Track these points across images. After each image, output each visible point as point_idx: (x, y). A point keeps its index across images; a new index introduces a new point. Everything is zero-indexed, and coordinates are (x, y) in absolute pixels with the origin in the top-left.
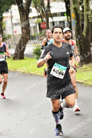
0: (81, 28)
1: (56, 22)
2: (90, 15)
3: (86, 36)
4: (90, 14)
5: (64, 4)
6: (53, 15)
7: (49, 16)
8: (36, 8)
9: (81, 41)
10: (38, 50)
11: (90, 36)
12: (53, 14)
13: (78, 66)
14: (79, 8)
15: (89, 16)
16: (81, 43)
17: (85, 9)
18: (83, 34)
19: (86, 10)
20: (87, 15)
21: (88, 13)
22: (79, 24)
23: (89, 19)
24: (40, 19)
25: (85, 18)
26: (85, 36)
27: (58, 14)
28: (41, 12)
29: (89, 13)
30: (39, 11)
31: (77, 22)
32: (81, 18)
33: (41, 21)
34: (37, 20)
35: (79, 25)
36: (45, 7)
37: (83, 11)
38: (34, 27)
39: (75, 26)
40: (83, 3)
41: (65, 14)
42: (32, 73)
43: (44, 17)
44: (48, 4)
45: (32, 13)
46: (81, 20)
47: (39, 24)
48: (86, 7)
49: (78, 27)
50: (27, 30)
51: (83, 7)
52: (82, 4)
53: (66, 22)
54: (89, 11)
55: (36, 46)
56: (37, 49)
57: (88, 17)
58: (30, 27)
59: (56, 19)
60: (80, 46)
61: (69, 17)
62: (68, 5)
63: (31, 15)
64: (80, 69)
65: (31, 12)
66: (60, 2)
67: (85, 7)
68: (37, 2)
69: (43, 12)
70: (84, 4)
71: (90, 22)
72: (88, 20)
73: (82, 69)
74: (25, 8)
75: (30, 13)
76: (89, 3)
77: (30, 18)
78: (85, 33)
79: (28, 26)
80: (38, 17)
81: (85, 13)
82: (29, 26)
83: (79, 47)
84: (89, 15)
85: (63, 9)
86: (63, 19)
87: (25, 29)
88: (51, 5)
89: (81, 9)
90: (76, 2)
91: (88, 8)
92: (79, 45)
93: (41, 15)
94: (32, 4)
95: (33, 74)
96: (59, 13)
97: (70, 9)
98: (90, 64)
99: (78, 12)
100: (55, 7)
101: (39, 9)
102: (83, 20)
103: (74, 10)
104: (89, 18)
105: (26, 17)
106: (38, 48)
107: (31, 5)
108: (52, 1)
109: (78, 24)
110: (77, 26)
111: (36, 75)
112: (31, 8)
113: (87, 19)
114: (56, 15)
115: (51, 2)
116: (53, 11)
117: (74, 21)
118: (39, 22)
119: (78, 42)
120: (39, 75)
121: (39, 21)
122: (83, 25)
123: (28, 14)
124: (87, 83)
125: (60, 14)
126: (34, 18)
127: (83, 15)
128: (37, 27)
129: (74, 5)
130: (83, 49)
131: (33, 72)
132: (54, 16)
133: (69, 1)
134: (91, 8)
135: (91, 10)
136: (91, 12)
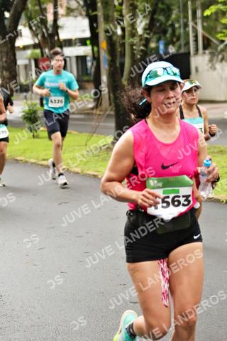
0: (119, 71)
2: (138, 44)
4: (137, 42)
5: (86, 22)
6: (63, 43)
7: (56, 44)
8: (31, 28)
10: (31, 112)
12: (65, 41)
13: (112, 146)
15: (134, 47)
17: (127, 34)
18: (121, 82)
19: (129, 35)
20: (132, 45)
21: (133, 40)
22: (116, 63)
24: (38, 51)
25: (126, 49)
27: (73, 42)
28: (39, 37)
29: (135, 41)
30: (37, 35)
31: (110, 58)
32: (120, 50)
33: (40, 55)
34: (32, 53)
35: (115, 65)
36: (48, 26)
37: (123, 37)
38: (26, 66)
39: (107, 67)
41: (88, 42)
42: (19, 158)
43: (45, 47)
44: (55, 20)
45: (23, 38)
46: (118, 54)
47: (36, 61)
48: (130, 29)
49: (112, 69)
50: (10, 73)
51: (123, 29)
53: (88, 58)
54: (135, 38)
55: (28, 104)
56: (30, 110)
57: (132, 49)
58: (17, 67)
59: (70, 52)
60: (117, 106)
61: (96, 49)
62: (95, 25)
63: (19, 43)
65: (21, 36)
66: (79, 18)
67: (128, 29)
68: (33, 16)
69: (43, 36)
71: (137, 59)
72: (133, 55)
74: (7, 27)
75: (19, 38)
77: (19, 47)
78: (125, 80)
79: (13, 64)
80: (35, 46)
81: (128, 40)
82: (16, 63)
83: (114, 108)
84: (135, 45)
85: (84, 31)
87: (6, 70)
88: (60, 23)
89: (119, 32)
90: (111, 19)
91: (134, 31)
92: (113, 104)
93: (39, 43)
94: (23, 20)
95: (21, 160)
96: (76, 39)
97: (97, 31)
99: (115, 38)
100: (67, 27)
101: (36, 30)
102: (123, 55)
104: (135, 52)
105: (9, 46)
106: (31, 108)
107: (20, 23)
108: (63, 15)
109: (112, 63)
110: (110, 66)
111: (26, 162)
112: (20, 27)
113: (130, 54)
114: (69, 43)
115: (60, 16)
116: (63, 35)
117: (105, 57)
118: (36, 57)
119: (112, 99)
120: (32, 163)
121: (36, 54)
122: (122, 65)
123: (15, 40)
125: (78, 41)
126: (25, 48)
127: (123, 45)
128: (31, 66)
129: (105, 24)
130: (121, 112)
131: (21, 156)
132: (65, 46)
133: (96, 16)
134: (140, 31)
135: (141, 35)
136: (141, 40)
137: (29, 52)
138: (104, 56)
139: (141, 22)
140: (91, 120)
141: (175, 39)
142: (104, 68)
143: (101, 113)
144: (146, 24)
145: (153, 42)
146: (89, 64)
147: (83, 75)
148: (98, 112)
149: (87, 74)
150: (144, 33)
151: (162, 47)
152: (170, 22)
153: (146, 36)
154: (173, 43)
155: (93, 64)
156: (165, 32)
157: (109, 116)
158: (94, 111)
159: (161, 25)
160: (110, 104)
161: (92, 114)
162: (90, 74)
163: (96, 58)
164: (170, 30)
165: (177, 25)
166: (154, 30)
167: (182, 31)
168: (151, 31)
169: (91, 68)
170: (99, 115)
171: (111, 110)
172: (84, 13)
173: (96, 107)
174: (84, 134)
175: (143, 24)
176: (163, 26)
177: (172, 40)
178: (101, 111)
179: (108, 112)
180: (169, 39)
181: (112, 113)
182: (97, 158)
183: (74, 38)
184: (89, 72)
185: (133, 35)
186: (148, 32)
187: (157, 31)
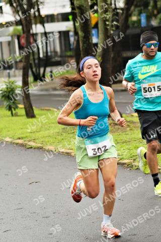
1: (52, 33)
4: (110, 17)
6: (45, 19)
8: (11, 4)
10: (9, 90)
12: (47, 16)
15: (107, 23)
20: (105, 20)
21: (105, 16)
23: (107, 29)
27: (56, 17)
29: (108, 17)
30: (18, 12)
33: (22, 31)
34: (15, 30)
38: (9, 43)
41: (70, 17)
47: (19, 38)
53: (71, 33)
54: (108, 13)
55: (5, 82)
56: (7, 88)
57: (105, 24)
65: (2, 13)
71: (111, 34)
72: (106, 31)
77: (2, 24)
78: (99, 56)
80: (18, 23)
84: (108, 21)
86: (67, 27)
93: (21, 20)
96: (58, 15)
100: (48, 3)
104: (108, 27)
106: (9, 86)
109: (85, 39)
113: (103, 30)
114: (51, 18)
118: (18, 34)
121: (18, 30)
125: (60, 17)
128: (14, 43)
132: (48, 22)
137: (11, 29)
145: (134, 15)
155: (75, 39)
183: (55, 13)
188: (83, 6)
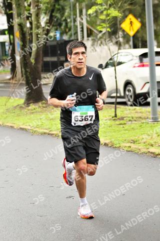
2: (41, 34)
3: (35, 64)
4: (41, 32)
5: (5, 18)
9: (27, 70)
11: (41, 64)
13: (23, 106)
14: (26, 23)
15: (39, 36)
16: (28, 73)
17: (34, 26)
18: (30, 61)
19: (35, 28)
20: (37, 34)
21: (38, 31)
25: (34, 37)
26: (33, 64)
29: (39, 32)
31: (22, 44)
32: (29, 38)
37: (31, 28)
40: (31, 17)
41: (6, 32)
46: (28, 41)
48: (36, 23)
51: (31, 23)
52: (30, 19)
53: (7, 44)
54: (39, 29)
60: (27, 78)
61: (12, 37)
64: (25, 110)
67: (34, 23)
70: (33, 18)
73: (28, 110)
76: (39, 18)
78: (33, 59)
81: (34, 31)
83: (25, 79)
84: (39, 34)
85: (3, 24)
86: (4, 39)
89: (28, 25)
91: (39, 24)
92: (24, 76)
97: (13, 25)
98: (40, 103)
99: (25, 29)
102: (31, 41)
103: (19, 27)
104: (40, 39)
113: (36, 40)
119: (23, 72)
124: (35, 129)
127: (31, 34)
130: (30, 82)
133: (12, 14)
134: (43, 24)
135: (44, 27)
136: (44, 30)
138: (18, 42)
139: (44, 18)
140: (9, 87)
141: (67, 30)
142: (18, 50)
143: (16, 82)
144: (47, 19)
145: (52, 32)
146: (7, 48)
147: (3, 55)
148: (14, 82)
149: (6, 55)
150: (45, 26)
151: (58, 35)
152: (64, 18)
153: (47, 28)
154: (66, 33)
155: (9, 48)
156: (60, 25)
157: (21, 84)
158: (11, 81)
159: (57, 20)
160: (22, 76)
161: (10, 83)
162: (8, 55)
163: (12, 44)
164: (64, 24)
165: (69, 20)
166: (53, 23)
167: (72, 24)
168: (51, 24)
169: (9, 50)
170: (15, 84)
171: (23, 80)
172: (3, 12)
173: (13, 78)
174: (4, 97)
175: (45, 19)
176: (59, 21)
177: (66, 30)
178: (16, 81)
179: (21, 82)
180: (63, 30)
181: (24, 82)
182: (13, 114)
184: (7, 53)
185: (38, 27)
186: (49, 25)
187: (55, 24)
188: (22, 24)
